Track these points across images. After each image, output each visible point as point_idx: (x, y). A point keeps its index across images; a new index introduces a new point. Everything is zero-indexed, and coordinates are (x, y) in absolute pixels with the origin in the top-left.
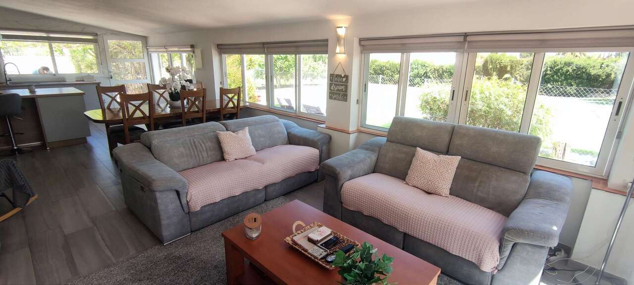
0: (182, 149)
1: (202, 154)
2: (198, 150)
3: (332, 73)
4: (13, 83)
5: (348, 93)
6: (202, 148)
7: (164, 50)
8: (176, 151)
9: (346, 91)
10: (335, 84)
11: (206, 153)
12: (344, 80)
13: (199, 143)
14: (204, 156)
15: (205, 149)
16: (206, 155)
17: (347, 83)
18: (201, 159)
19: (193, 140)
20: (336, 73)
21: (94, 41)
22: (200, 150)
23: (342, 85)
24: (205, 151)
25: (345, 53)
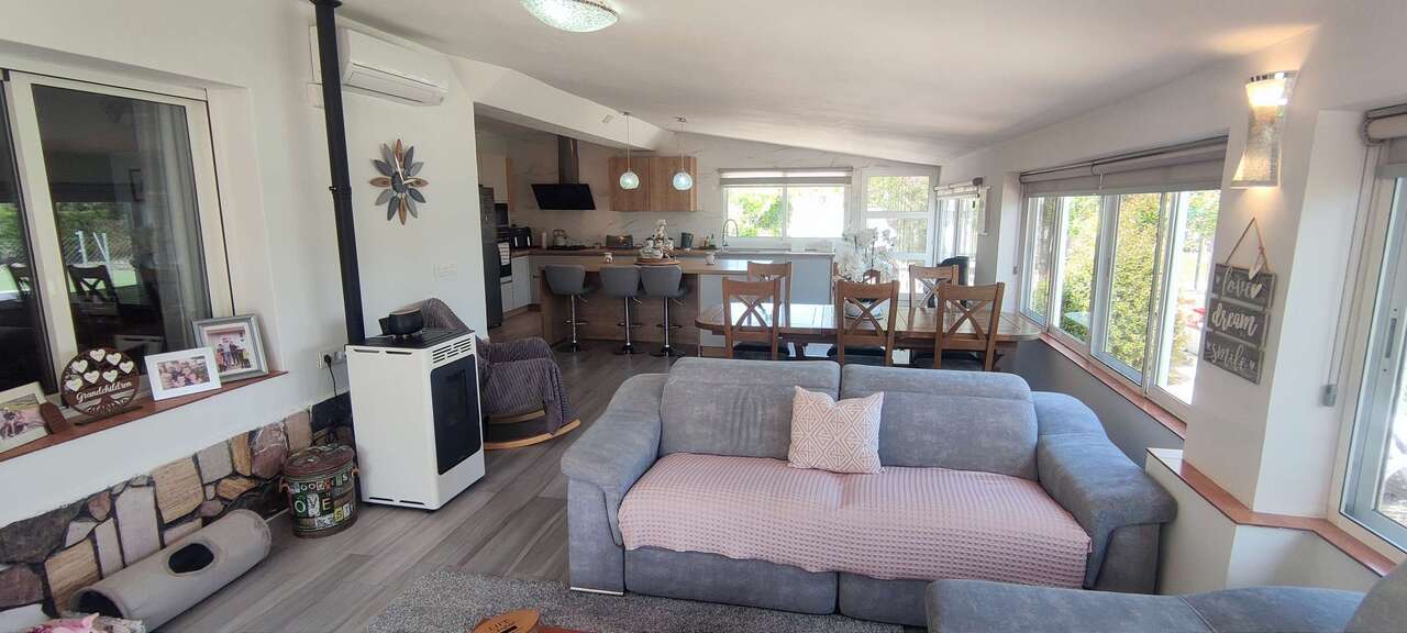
0: (711, 408)
1: (748, 432)
2: (745, 420)
3: (1223, 262)
4: (731, 250)
5: (1268, 350)
6: (755, 416)
7: (950, 192)
8: (697, 408)
9: (1258, 338)
10: (1225, 304)
11: (758, 431)
12: (1256, 290)
13: (755, 403)
14: (752, 436)
15: (760, 419)
16: (757, 436)
17: (1265, 306)
18: (743, 443)
19: (747, 393)
20: (1238, 262)
21: (847, 180)
22: (748, 421)
23: (1248, 313)
24: (759, 425)
25: (1272, 182)
